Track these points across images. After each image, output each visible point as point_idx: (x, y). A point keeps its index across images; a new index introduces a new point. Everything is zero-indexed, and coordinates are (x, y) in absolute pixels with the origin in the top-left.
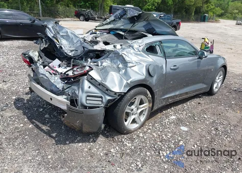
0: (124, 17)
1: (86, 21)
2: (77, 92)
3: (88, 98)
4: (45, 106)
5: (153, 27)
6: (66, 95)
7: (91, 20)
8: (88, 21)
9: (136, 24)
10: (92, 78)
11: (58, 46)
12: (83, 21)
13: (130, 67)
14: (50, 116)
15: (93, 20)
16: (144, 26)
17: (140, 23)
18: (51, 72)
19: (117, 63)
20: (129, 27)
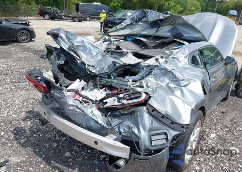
0: (143, 20)
1: (52, 20)
2: (136, 132)
3: (153, 138)
4: (57, 138)
5: (180, 31)
6: (115, 134)
7: (57, 18)
8: (53, 20)
9: (160, 28)
10: (154, 110)
11: (78, 61)
12: (49, 20)
13: (185, 86)
14: (72, 154)
15: (59, 19)
16: (169, 31)
17: (164, 28)
18: (81, 99)
19: (165, 81)
20: (152, 32)
